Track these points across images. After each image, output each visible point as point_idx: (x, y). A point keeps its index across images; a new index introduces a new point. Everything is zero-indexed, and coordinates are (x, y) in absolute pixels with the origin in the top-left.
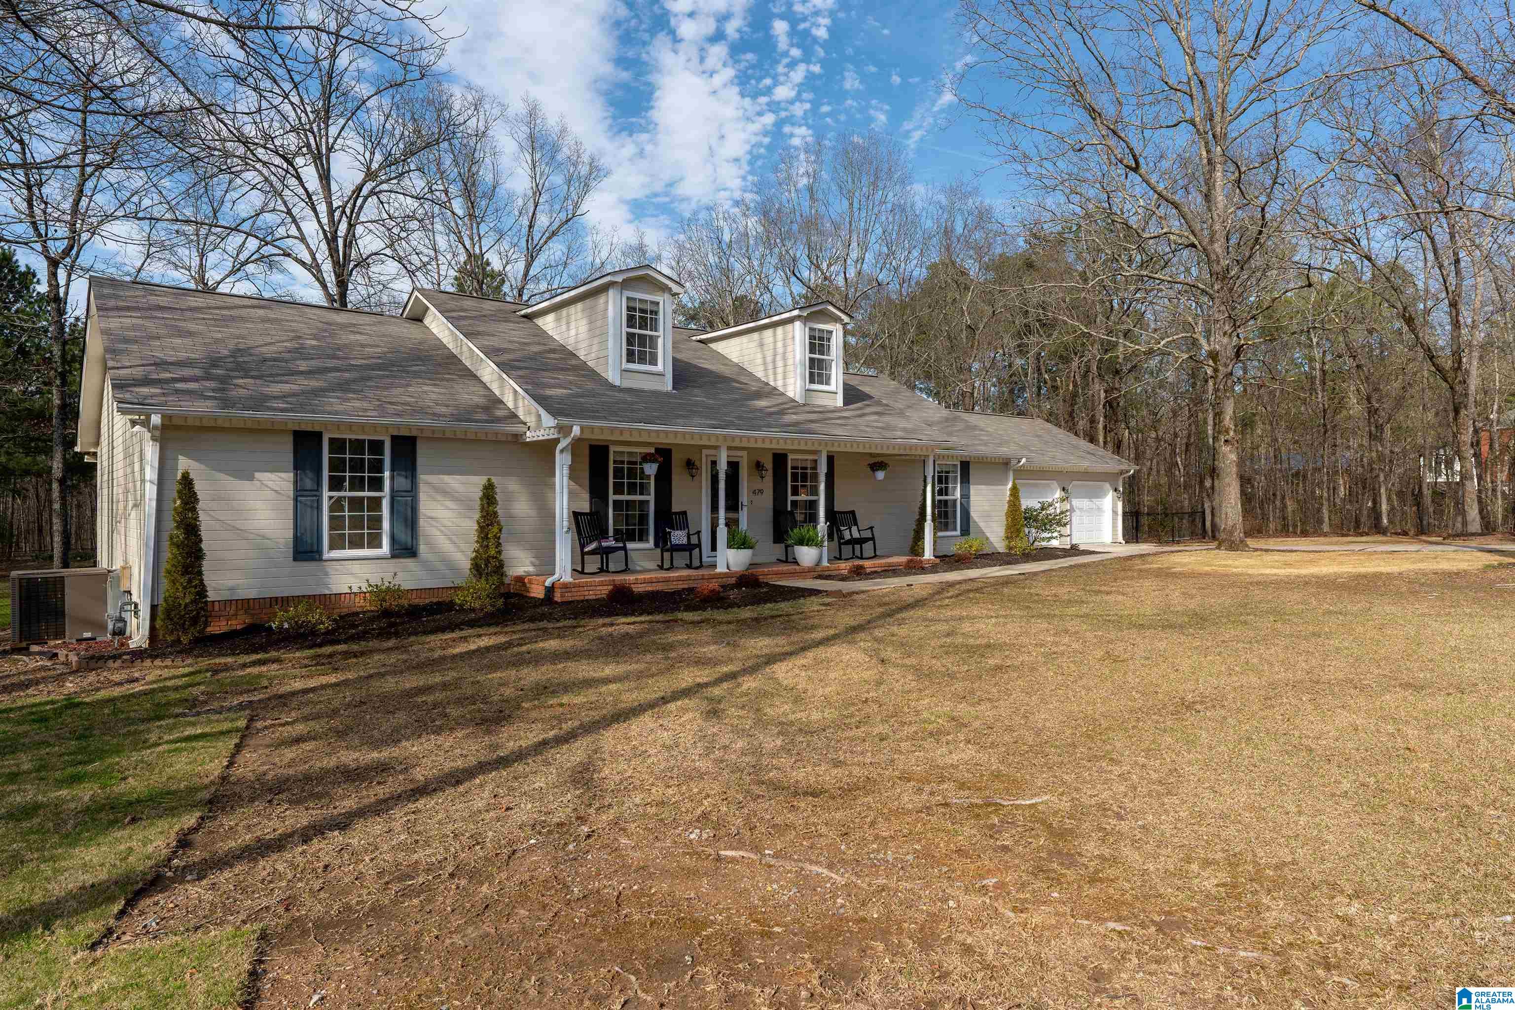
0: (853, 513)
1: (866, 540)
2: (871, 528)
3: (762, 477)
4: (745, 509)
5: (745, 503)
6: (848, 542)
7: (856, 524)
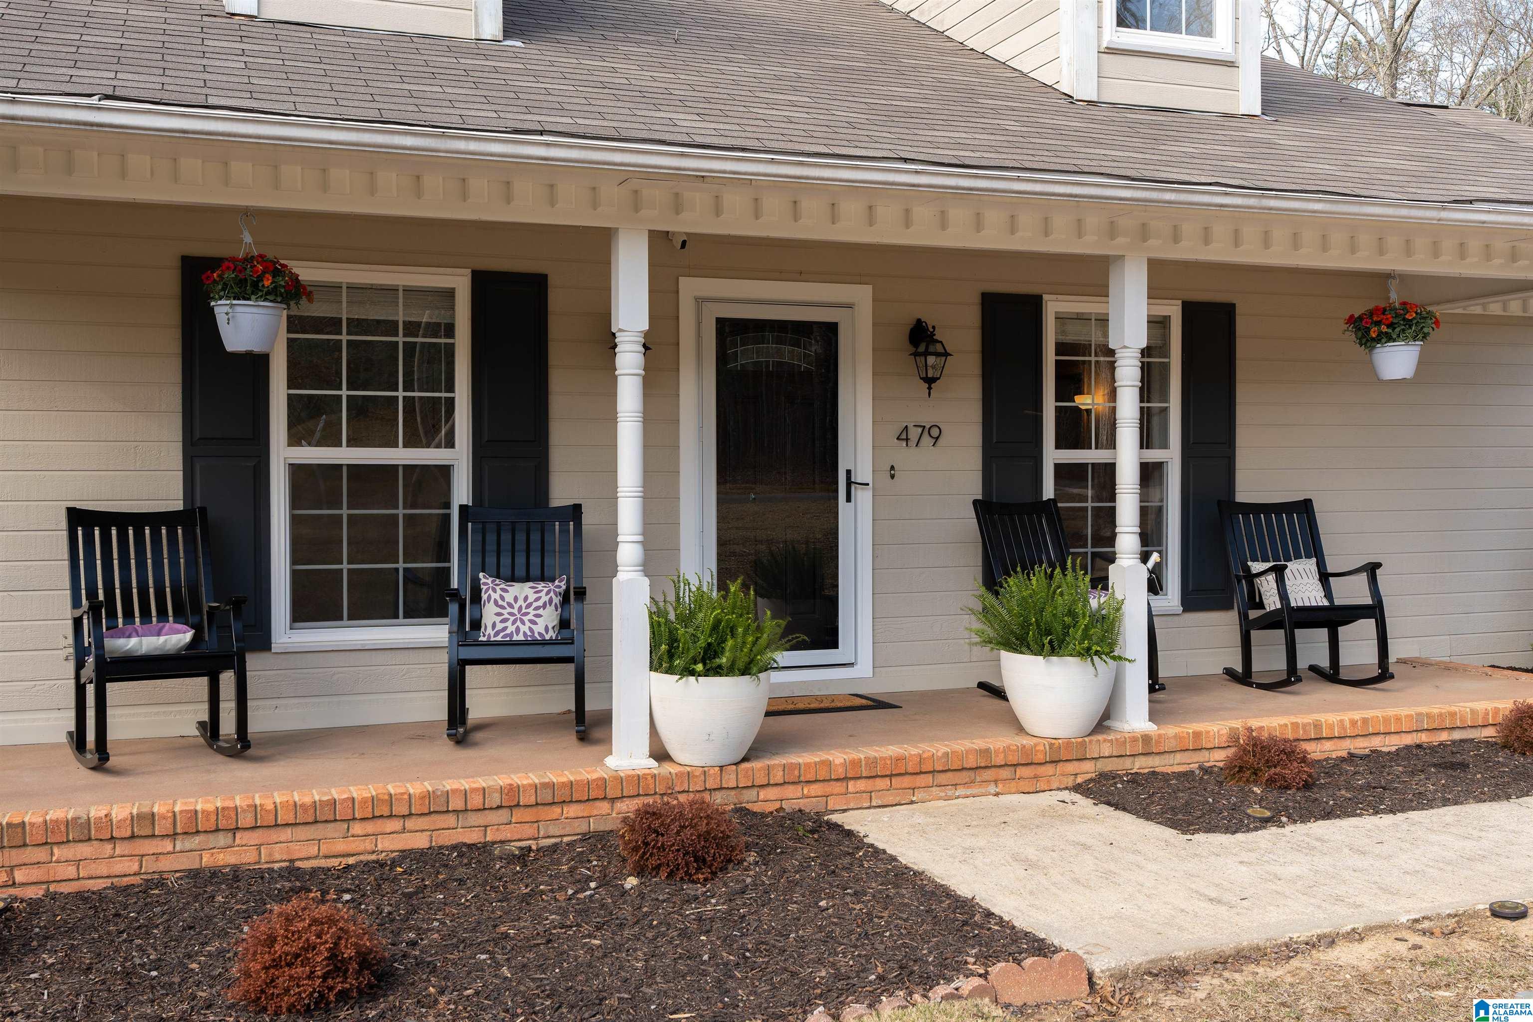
0: (1305, 507)
1: (1352, 613)
2: (1372, 569)
3: (930, 381)
4: (863, 497)
5: (864, 473)
6: (1272, 621)
7: (1315, 550)
